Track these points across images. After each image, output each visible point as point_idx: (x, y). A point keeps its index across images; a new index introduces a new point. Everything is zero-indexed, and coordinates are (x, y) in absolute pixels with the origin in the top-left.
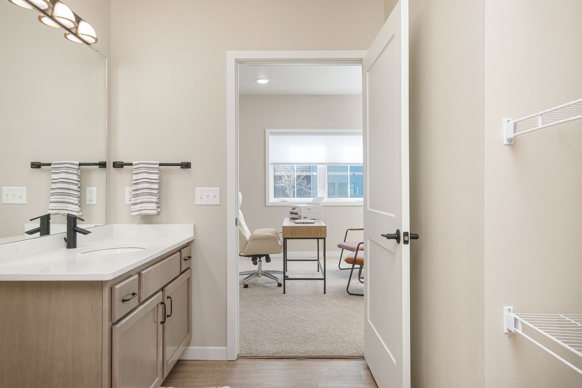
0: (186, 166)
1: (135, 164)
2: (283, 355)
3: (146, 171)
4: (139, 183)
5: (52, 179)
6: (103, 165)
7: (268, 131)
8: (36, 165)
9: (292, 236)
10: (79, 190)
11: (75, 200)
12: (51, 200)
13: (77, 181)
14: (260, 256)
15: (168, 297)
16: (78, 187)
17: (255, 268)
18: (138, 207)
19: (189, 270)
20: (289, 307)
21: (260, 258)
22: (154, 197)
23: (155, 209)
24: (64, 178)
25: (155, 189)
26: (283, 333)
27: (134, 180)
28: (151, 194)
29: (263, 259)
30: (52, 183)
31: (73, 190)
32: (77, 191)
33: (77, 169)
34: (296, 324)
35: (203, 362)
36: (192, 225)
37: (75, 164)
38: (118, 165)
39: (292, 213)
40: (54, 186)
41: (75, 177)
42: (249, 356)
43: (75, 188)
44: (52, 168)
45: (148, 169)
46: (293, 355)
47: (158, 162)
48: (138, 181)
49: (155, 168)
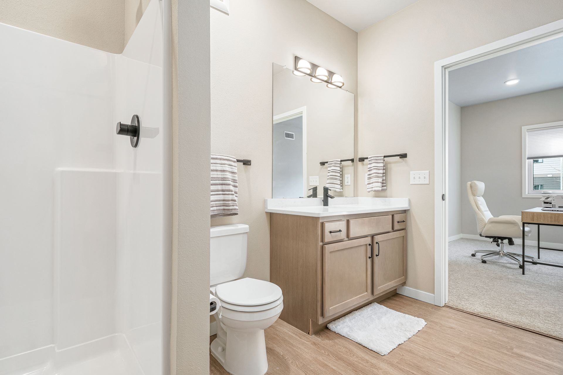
0: (404, 156)
1: (369, 158)
2: (488, 316)
3: (375, 161)
4: (372, 170)
5: (328, 171)
6: (352, 160)
7: (524, 128)
8: (323, 164)
9: (534, 221)
10: (341, 176)
11: (339, 182)
12: (327, 182)
13: (339, 171)
14: (502, 238)
15: (377, 243)
16: (340, 174)
17: (497, 249)
18: (370, 186)
19: (404, 230)
20: (522, 285)
21: (502, 240)
22: (380, 179)
23: (380, 187)
24: (334, 170)
25: (381, 173)
26: (500, 301)
27: (368, 168)
28: (378, 177)
29: (506, 241)
30: (328, 172)
31: (337, 176)
32: (339, 176)
33: (339, 164)
34: (520, 299)
35: (415, 300)
36: (407, 199)
37: (338, 161)
38: (362, 160)
39: (545, 203)
40: (329, 174)
41: (339, 169)
42: (454, 307)
43: (339, 175)
44: (328, 164)
45: (377, 161)
46: (500, 319)
47: (384, 155)
48: (371, 169)
49: (381, 159)
